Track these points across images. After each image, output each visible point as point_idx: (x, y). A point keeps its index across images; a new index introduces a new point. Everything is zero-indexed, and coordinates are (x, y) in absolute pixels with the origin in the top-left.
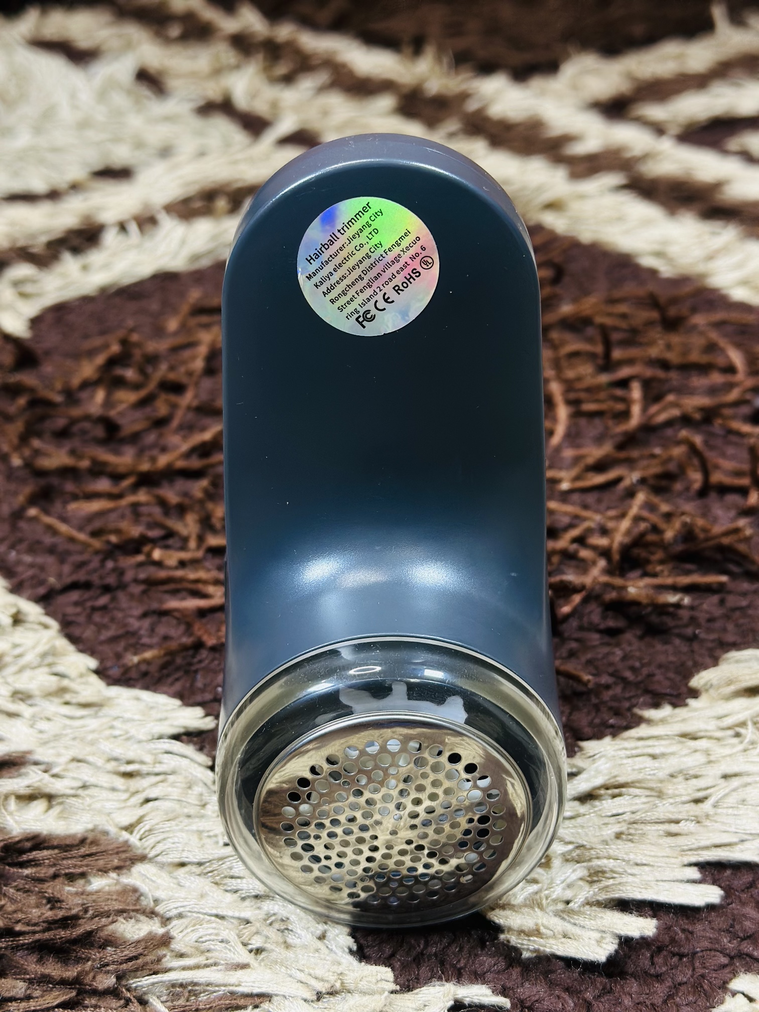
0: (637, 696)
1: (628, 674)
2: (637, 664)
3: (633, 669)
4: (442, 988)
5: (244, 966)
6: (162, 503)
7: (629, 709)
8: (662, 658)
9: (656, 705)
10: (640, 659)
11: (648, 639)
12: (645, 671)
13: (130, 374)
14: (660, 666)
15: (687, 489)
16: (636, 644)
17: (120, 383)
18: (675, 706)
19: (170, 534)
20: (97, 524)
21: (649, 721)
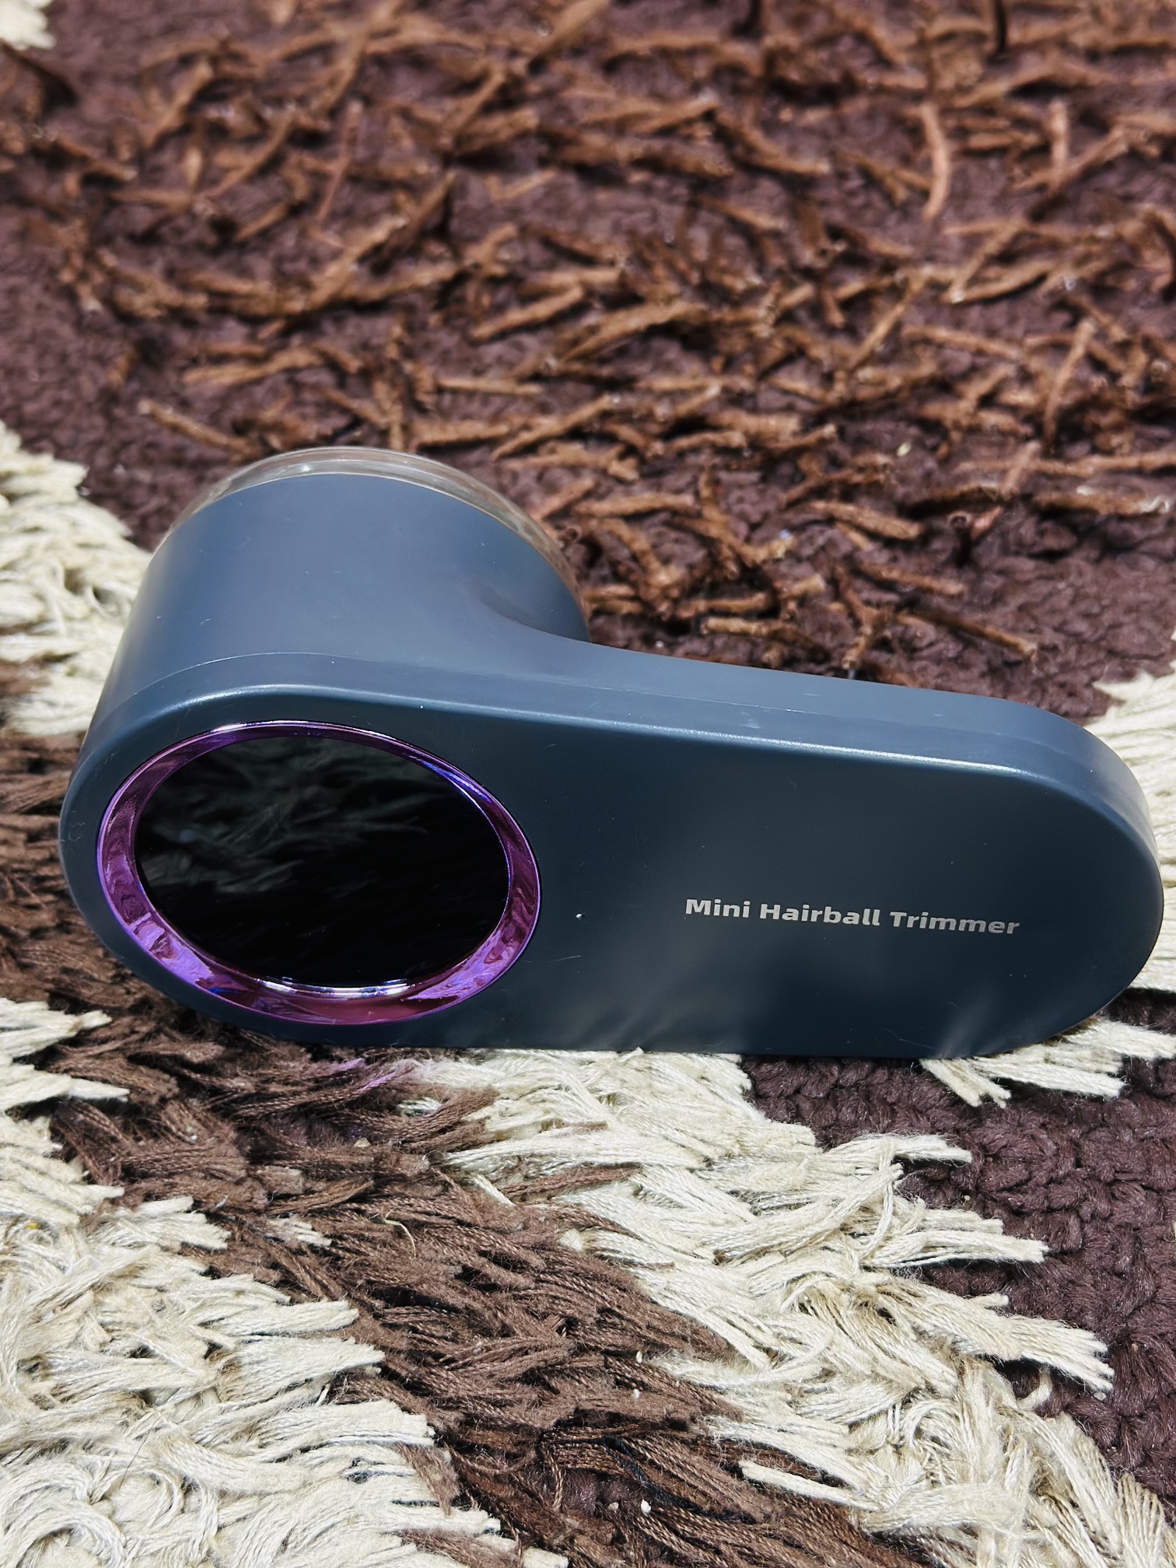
0: (1099, 663)
1: (1081, 626)
2: (1096, 610)
3: (1087, 616)
4: (876, 1142)
5: (601, 1126)
6: (332, 364)
7: (1088, 685)
8: (1129, 596)
9: (1128, 676)
10: (1098, 598)
11: (1107, 564)
12: (1107, 618)
13: (232, 115)
14: (1129, 610)
15: (1146, 288)
16: (1090, 572)
17: (219, 133)
18: (1157, 674)
19: (357, 421)
20: (238, 410)
21: (1120, 702)
